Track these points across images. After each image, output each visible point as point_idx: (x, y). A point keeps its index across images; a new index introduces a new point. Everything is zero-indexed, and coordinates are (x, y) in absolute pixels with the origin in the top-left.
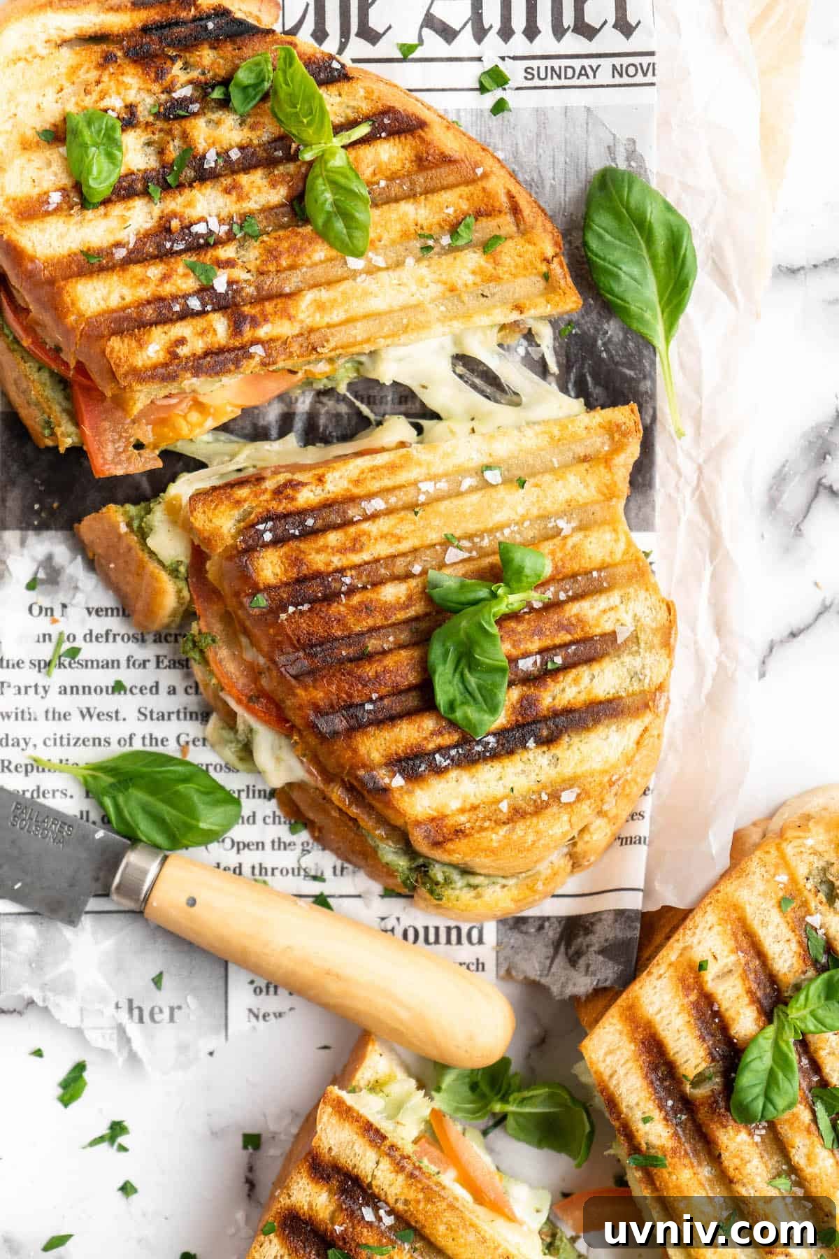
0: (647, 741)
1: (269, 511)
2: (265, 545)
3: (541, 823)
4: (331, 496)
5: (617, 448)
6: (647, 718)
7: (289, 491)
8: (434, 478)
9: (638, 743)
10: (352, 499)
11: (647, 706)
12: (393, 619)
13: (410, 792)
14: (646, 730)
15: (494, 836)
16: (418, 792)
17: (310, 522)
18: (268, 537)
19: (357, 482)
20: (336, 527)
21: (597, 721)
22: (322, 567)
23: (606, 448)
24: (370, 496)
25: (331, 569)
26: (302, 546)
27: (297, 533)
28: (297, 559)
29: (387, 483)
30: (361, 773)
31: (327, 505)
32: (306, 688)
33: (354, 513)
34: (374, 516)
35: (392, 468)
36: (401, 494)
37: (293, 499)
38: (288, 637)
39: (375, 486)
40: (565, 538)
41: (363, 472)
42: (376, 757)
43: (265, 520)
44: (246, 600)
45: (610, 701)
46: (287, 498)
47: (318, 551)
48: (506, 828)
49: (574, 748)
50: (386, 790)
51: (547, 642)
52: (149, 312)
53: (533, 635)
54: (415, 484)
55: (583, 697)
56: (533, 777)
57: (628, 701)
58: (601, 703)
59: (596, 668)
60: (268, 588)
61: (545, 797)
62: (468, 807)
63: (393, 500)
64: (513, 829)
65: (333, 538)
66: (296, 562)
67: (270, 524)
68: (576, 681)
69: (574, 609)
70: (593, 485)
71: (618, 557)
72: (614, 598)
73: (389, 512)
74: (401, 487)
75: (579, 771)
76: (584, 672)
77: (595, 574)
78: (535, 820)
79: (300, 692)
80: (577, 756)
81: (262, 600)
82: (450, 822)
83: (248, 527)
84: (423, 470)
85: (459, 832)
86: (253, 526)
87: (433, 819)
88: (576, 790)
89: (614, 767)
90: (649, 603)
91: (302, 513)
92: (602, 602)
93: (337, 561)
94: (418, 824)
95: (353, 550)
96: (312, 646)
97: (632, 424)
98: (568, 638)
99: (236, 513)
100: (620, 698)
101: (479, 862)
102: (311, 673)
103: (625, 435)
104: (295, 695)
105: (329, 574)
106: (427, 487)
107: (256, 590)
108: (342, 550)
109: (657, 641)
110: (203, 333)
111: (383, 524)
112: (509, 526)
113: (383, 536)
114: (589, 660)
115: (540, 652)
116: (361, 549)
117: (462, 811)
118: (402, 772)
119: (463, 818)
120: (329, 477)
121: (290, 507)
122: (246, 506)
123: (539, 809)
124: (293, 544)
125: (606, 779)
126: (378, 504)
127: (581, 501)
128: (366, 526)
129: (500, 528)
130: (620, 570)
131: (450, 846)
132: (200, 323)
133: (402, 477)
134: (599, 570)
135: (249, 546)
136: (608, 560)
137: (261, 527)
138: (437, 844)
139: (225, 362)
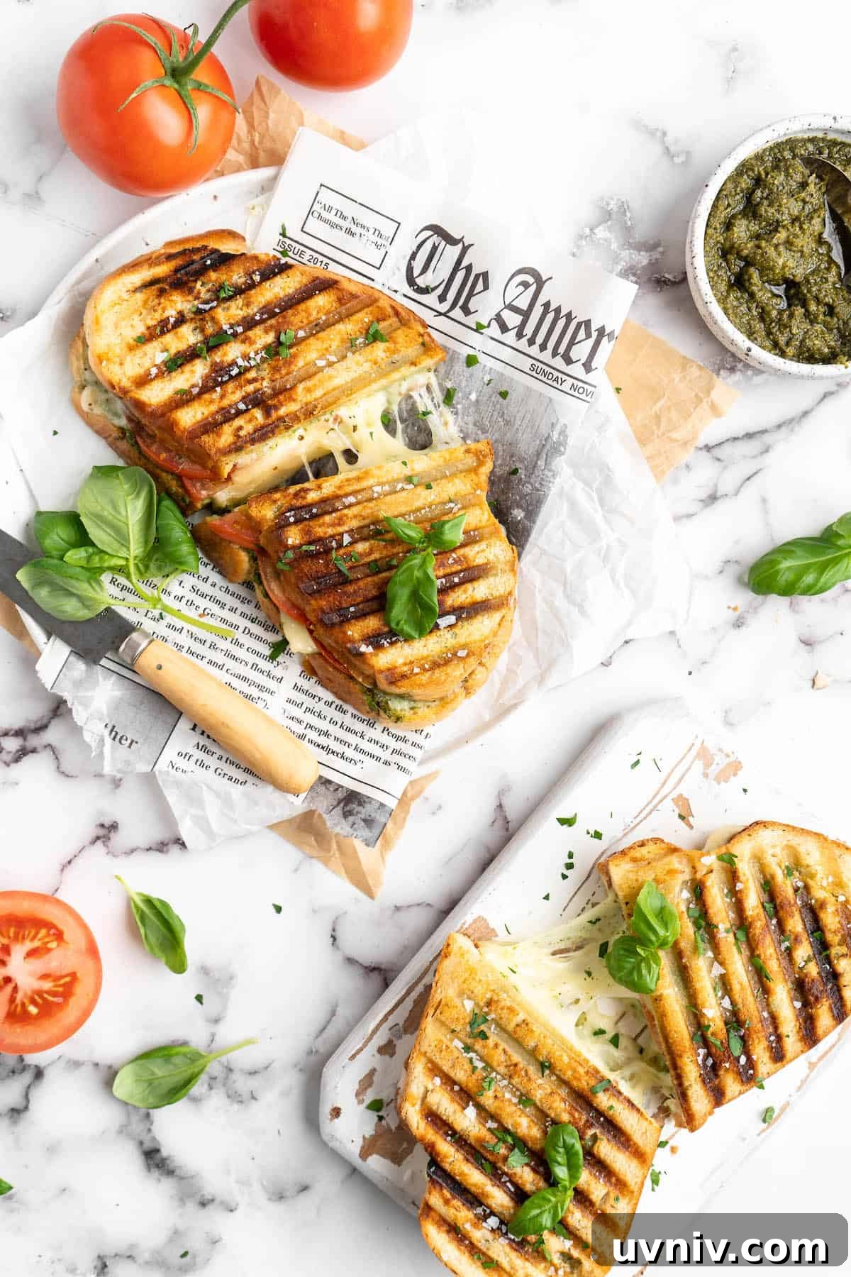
0: (504, 623)
1: (291, 505)
2: (290, 524)
3: (449, 669)
4: (325, 495)
5: (481, 463)
6: (504, 611)
7: (302, 494)
8: (382, 484)
9: (499, 624)
10: (338, 497)
11: (503, 604)
12: (363, 562)
13: (376, 655)
14: (503, 617)
15: (423, 677)
16: (381, 655)
17: (314, 511)
18: (292, 519)
19: (340, 487)
20: (330, 513)
21: (477, 613)
22: (322, 535)
23: (475, 464)
24: (347, 495)
25: (327, 536)
26: (311, 524)
27: (307, 516)
28: (308, 531)
29: (357, 487)
30: (349, 645)
31: (324, 501)
32: (316, 600)
33: (338, 505)
34: (350, 506)
35: (358, 479)
36: (363, 493)
37: (304, 498)
38: (306, 575)
39: (348, 489)
40: (454, 513)
41: (342, 482)
42: (356, 636)
43: (290, 511)
44: (281, 555)
45: (483, 602)
46: (301, 497)
47: (320, 526)
48: (430, 672)
49: (465, 628)
50: (362, 655)
51: (448, 571)
52: (219, 418)
53: (440, 567)
54: (371, 488)
55: (468, 600)
56: (443, 645)
57: (493, 602)
58: (478, 603)
59: (476, 584)
60: (294, 547)
61: (450, 655)
62: (408, 661)
63: (360, 497)
64: (434, 673)
65: (327, 518)
66: (308, 532)
67: (293, 512)
68: (465, 592)
69: (461, 552)
70: (468, 486)
71: (484, 523)
72: (483, 545)
73: (358, 503)
74: (363, 490)
75: (468, 640)
76: (469, 586)
77: (472, 533)
78: (445, 668)
79: (313, 602)
80: (467, 633)
81: (290, 554)
82: (398, 671)
83: (281, 515)
84: (376, 480)
85: (404, 676)
86: (283, 514)
87: (389, 669)
88: (466, 651)
89: (486, 638)
90: (502, 547)
91: (310, 506)
92: (476, 548)
93: (330, 531)
94: (381, 672)
95: (339, 525)
96: (319, 578)
97: (488, 450)
98: (459, 568)
99: (274, 508)
100: (489, 600)
101: (417, 692)
102: (319, 591)
103: (485, 456)
104: (310, 604)
105: (326, 539)
106: (377, 489)
107: (287, 548)
108: (333, 525)
109: (507, 568)
110: (250, 421)
111: (355, 510)
112: (424, 508)
113: (355, 517)
114: (472, 580)
115: (444, 576)
116: (343, 524)
117: (405, 664)
118: (371, 644)
119: (405, 669)
120: (324, 485)
121: (304, 503)
122: (279, 503)
123: (447, 662)
124: (306, 523)
125: (483, 645)
126: (352, 499)
127: (463, 493)
128: (345, 511)
129: (419, 510)
130: (486, 530)
131: (399, 684)
132: (248, 416)
133: (365, 484)
134: (474, 530)
135: (281, 525)
136: (479, 525)
137: (288, 514)
138: (392, 683)
139: (266, 433)
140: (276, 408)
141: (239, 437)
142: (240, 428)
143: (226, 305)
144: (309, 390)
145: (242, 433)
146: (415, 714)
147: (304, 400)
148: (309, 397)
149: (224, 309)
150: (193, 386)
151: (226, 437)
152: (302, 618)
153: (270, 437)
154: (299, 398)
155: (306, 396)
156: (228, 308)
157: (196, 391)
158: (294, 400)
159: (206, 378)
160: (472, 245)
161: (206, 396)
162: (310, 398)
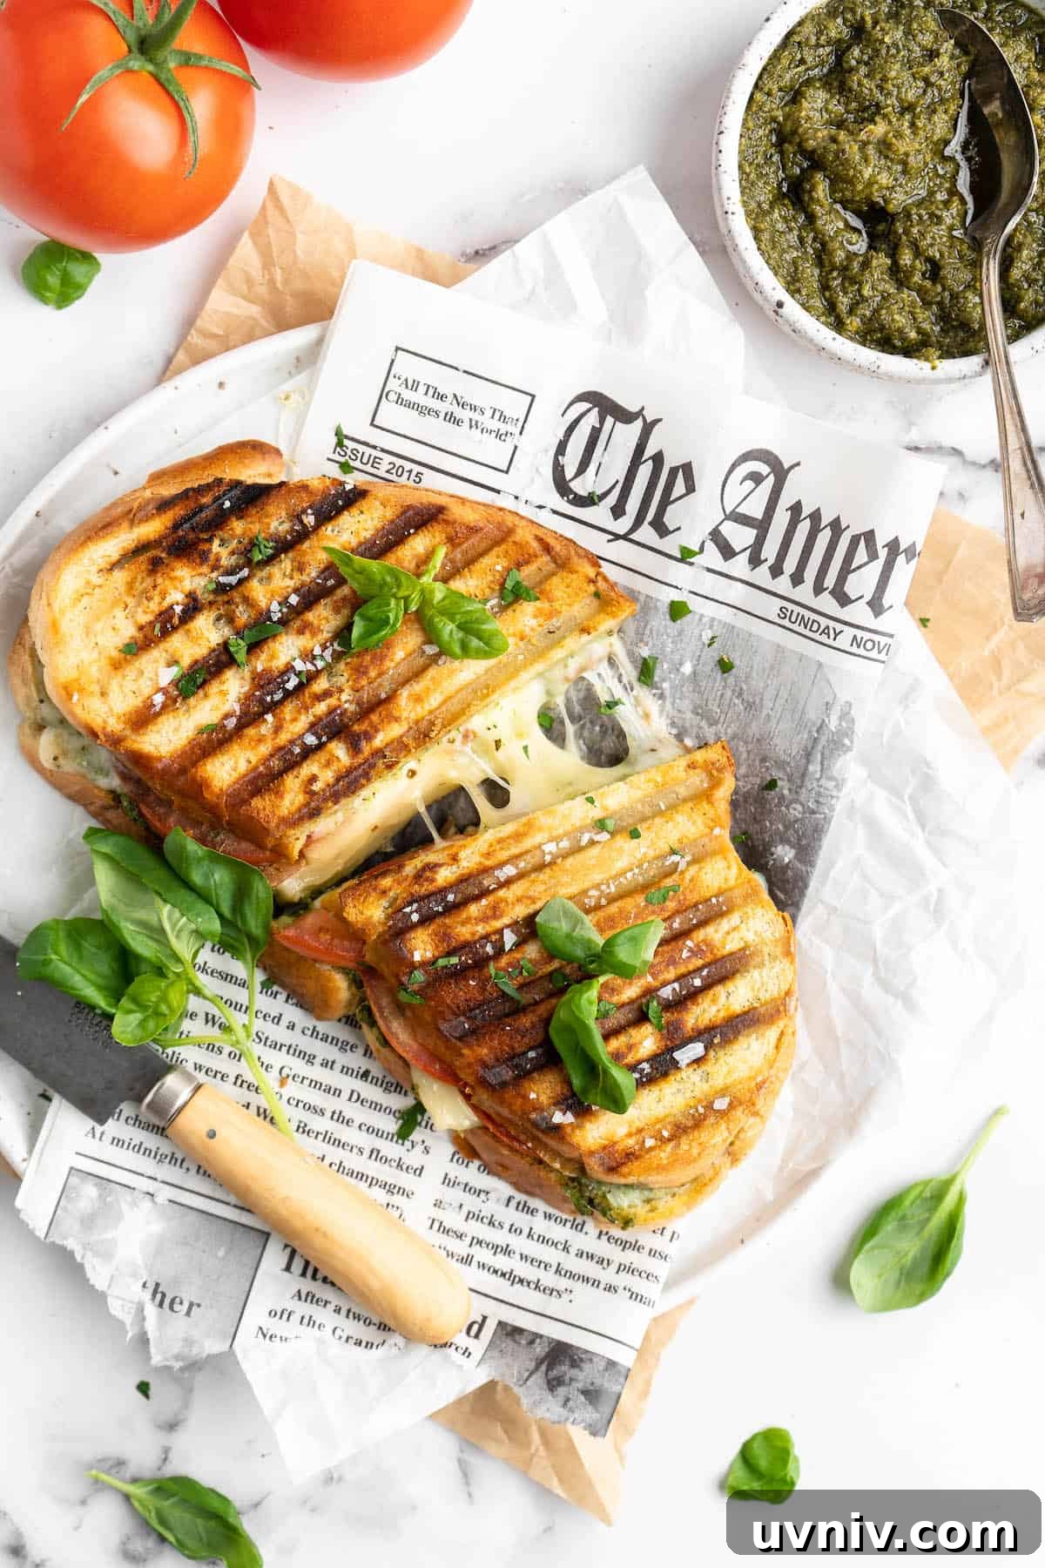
0: (785, 1040)
1: (412, 895)
2: (413, 927)
3: (703, 1135)
4: (466, 871)
5: (715, 784)
6: (781, 1024)
7: (428, 874)
8: (556, 839)
9: (777, 1047)
10: (486, 870)
11: (778, 1011)
12: (540, 973)
13: (580, 1127)
14: (782, 1033)
15: (662, 1155)
16: (588, 1126)
17: (451, 897)
18: (415, 917)
19: (488, 855)
20: (477, 898)
21: (737, 1033)
22: (468, 937)
23: (705, 785)
24: (501, 865)
25: (477, 937)
26: (447, 921)
27: (440, 909)
28: (445, 934)
29: (515, 850)
30: (533, 1116)
31: (464, 880)
32: (470, 1047)
33: (488, 882)
34: (508, 882)
35: (518, 836)
36: (528, 857)
37: (433, 880)
38: (448, 1006)
39: (503, 855)
40: (682, 872)
41: (491, 846)
42: (544, 1099)
43: (410, 904)
44: (404, 979)
45: (746, 1013)
46: (427, 879)
47: (463, 923)
48: (672, 1144)
49: (721, 1061)
50: (558, 1128)
51: (682, 970)
52: (276, 763)
53: (668, 965)
54: (539, 846)
55: (722, 1014)
56: (689, 1094)
57: (762, 1010)
58: (738, 1016)
59: (730, 986)
60: (423, 964)
61: (701, 1110)
62: (634, 1130)
63: (522, 865)
64: (679, 1145)
65: (474, 909)
66: (444, 936)
67: (415, 906)
68: (714, 1001)
69: (700, 935)
70: (699, 822)
71: (732, 882)
72: (735, 919)
73: (521, 876)
74: (527, 852)
75: (729, 1081)
76: (720, 990)
77: (714, 900)
78: (696, 1133)
79: (466, 1051)
80: (725, 1069)
81: (419, 976)
82: (619, 1147)
83: (396, 911)
84: (546, 835)
85: (630, 1156)
86: (400, 910)
87: (604, 1148)
88: (727, 1100)
89: (759, 1072)
90: (766, 918)
91: (443, 891)
92: (725, 924)
93: (481, 929)
94: (592, 1153)
95: (495, 917)
96: (471, 1010)
97: (725, 759)
98: (700, 962)
99: (384, 903)
100: (755, 1008)
101: (653, 1179)
102: (473, 1032)
103: (720, 770)
104: (462, 1055)
105: (475, 943)
106: (550, 848)
107: (413, 967)
108: (484, 919)
109: (779, 951)
110: (328, 764)
111: (517, 889)
112: (631, 870)
113: (519, 900)
114: (722, 979)
115: (677, 979)
116: (501, 916)
117: (630, 1135)
118: (569, 1108)
119: (631, 1142)
120: (462, 855)
121: (431, 888)
122: (391, 894)
123: (698, 1123)
124: (439, 921)
125: (753, 1084)
126: (510, 871)
127: (691, 837)
128: (502, 893)
129: (623, 873)
130: (737, 893)
131: (625, 1170)
132: (322, 757)
133: (528, 843)
134: (716, 896)
135: (399, 931)
136: (724, 886)
137: (408, 910)
138: (612, 1170)
139: (356, 780)
140: (369, 737)
141: (312, 794)
142: (313, 779)
143: (264, 574)
144: (418, 699)
145: (317, 787)
146: (652, 1210)
147: (413, 716)
148: (419, 709)
149: (261, 581)
150: (226, 716)
151: (292, 795)
152: (450, 1076)
153: (363, 786)
154: (405, 715)
155: (414, 709)
156: (269, 578)
157: (231, 723)
158: (397, 720)
159: (246, 700)
160: (660, 420)
161: (251, 732)
162: (421, 711)
